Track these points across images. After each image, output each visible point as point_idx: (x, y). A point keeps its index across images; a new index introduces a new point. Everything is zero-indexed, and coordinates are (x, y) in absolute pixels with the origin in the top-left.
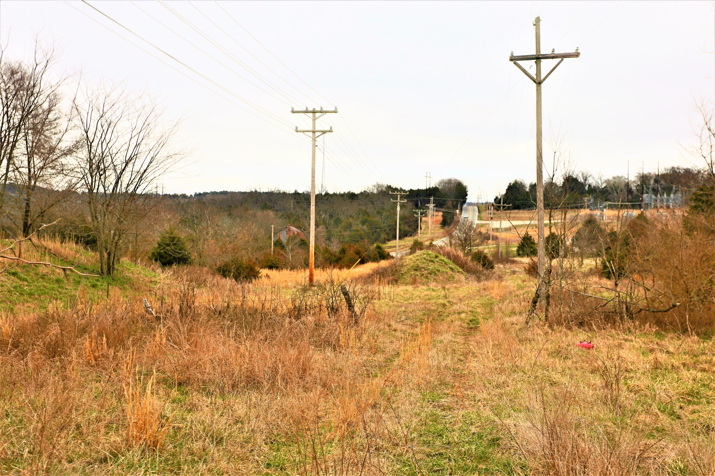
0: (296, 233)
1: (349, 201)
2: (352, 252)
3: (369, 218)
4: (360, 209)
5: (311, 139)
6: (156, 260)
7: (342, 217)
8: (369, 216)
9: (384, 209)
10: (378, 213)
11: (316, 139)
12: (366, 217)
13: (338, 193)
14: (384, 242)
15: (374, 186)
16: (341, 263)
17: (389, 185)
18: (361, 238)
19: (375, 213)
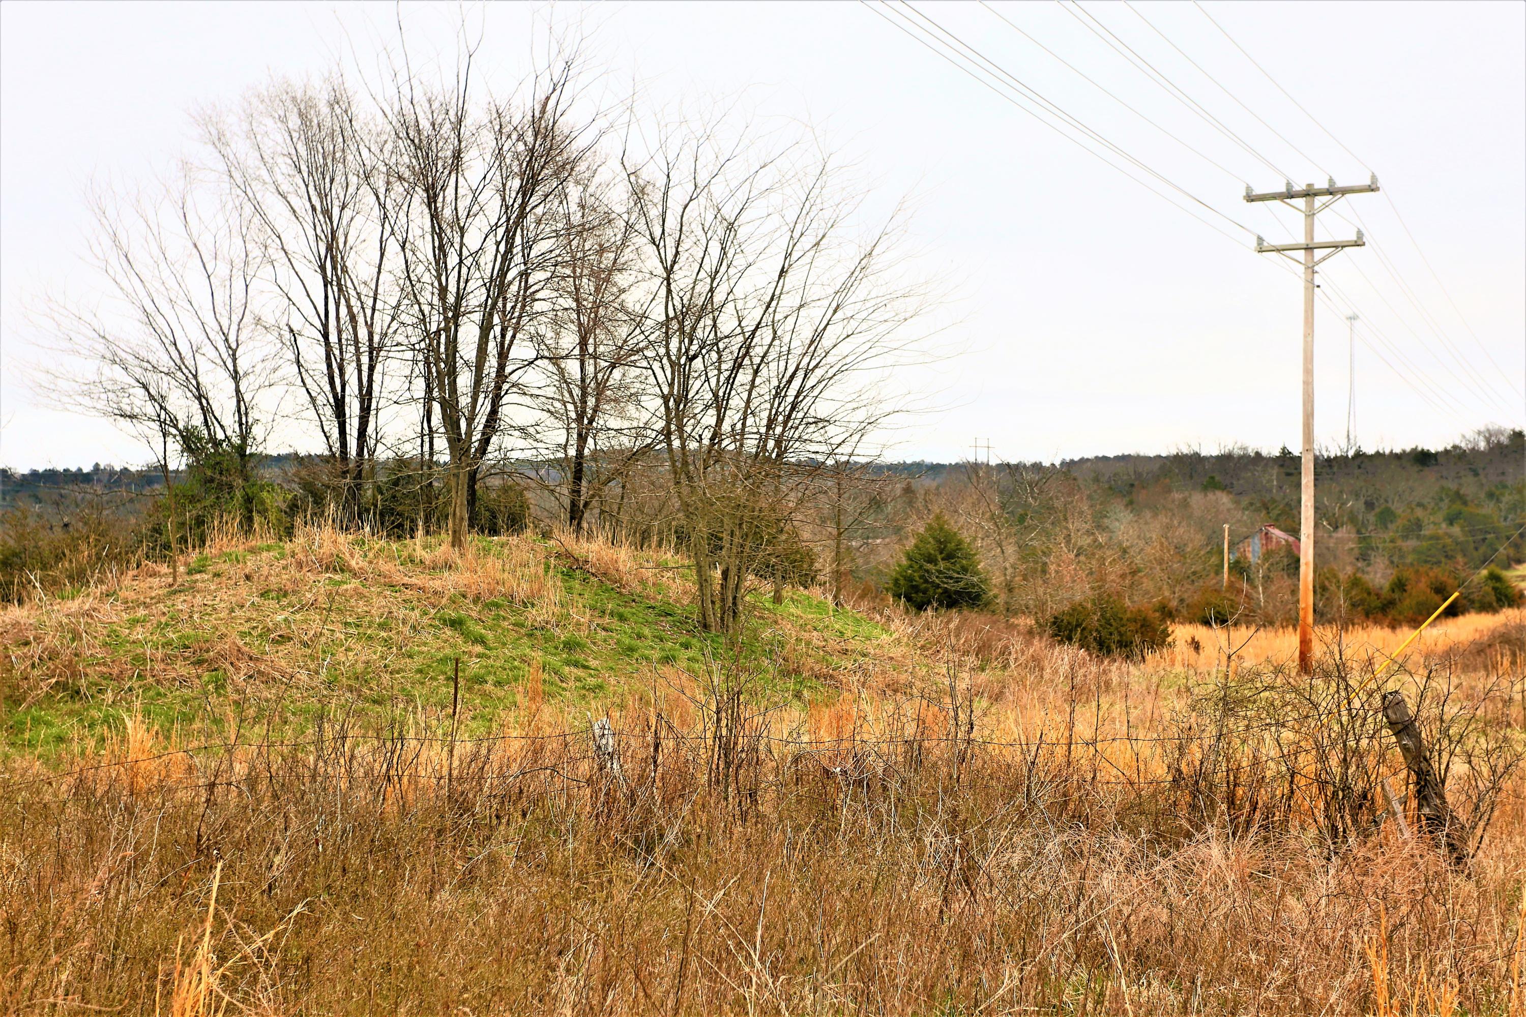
0: (1283, 542)
1: (1416, 468)
2: (1423, 585)
3: (1465, 509)
4: (1443, 488)
5: (1302, 268)
6: (897, 596)
7: (1398, 508)
8: (1465, 503)
9: (1505, 487)
10: (1491, 495)
11: (1316, 268)
12: (1458, 506)
13: (1387, 452)
14: (1508, 567)
15: (1479, 433)
16: (1393, 613)
17: (1517, 429)
18: (1446, 556)
19: (1482, 495)
